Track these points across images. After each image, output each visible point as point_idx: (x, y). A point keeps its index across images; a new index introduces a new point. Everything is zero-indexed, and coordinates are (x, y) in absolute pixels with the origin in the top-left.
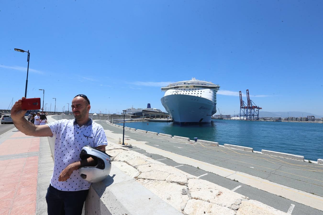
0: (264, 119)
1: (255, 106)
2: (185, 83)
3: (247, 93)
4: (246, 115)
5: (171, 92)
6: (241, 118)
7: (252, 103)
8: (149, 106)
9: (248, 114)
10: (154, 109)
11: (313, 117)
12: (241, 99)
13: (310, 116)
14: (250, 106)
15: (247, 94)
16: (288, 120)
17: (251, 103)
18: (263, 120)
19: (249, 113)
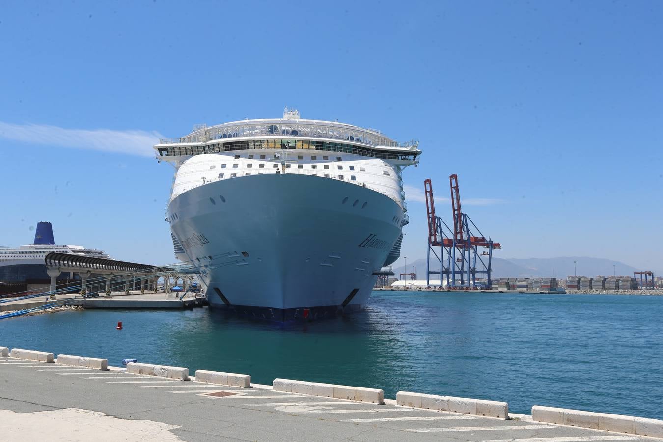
0: (508, 285)
1: (480, 236)
2: (273, 129)
3: (452, 187)
4: (447, 272)
5: (213, 167)
6: (431, 282)
7: (471, 227)
8: (45, 233)
9: (456, 269)
10: (71, 246)
11: (650, 275)
12: (430, 211)
13: (642, 273)
14: (461, 236)
15: (454, 190)
16: (578, 287)
17: (467, 225)
18: (505, 289)
19: (460, 264)
